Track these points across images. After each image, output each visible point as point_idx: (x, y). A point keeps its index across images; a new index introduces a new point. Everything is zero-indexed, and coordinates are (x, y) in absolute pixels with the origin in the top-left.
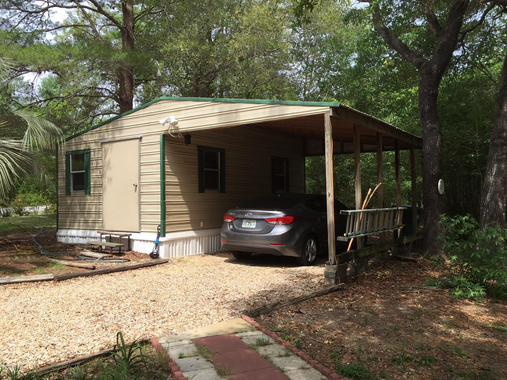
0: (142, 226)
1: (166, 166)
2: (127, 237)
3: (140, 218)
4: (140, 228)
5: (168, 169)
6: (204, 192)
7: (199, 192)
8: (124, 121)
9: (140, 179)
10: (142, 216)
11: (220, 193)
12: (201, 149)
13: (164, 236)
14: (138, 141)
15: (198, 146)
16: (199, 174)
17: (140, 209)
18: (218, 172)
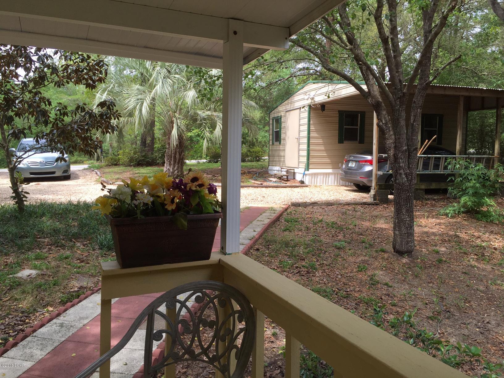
0: (300, 164)
1: (311, 126)
2: (293, 171)
3: (299, 159)
4: (299, 166)
5: (312, 128)
6: (343, 143)
7: (339, 143)
8: (295, 97)
9: (299, 134)
10: (300, 158)
11: (359, 143)
12: (341, 113)
13: (308, 170)
14: (299, 110)
15: (339, 111)
16: (339, 131)
17: (299, 153)
18: (357, 128)
